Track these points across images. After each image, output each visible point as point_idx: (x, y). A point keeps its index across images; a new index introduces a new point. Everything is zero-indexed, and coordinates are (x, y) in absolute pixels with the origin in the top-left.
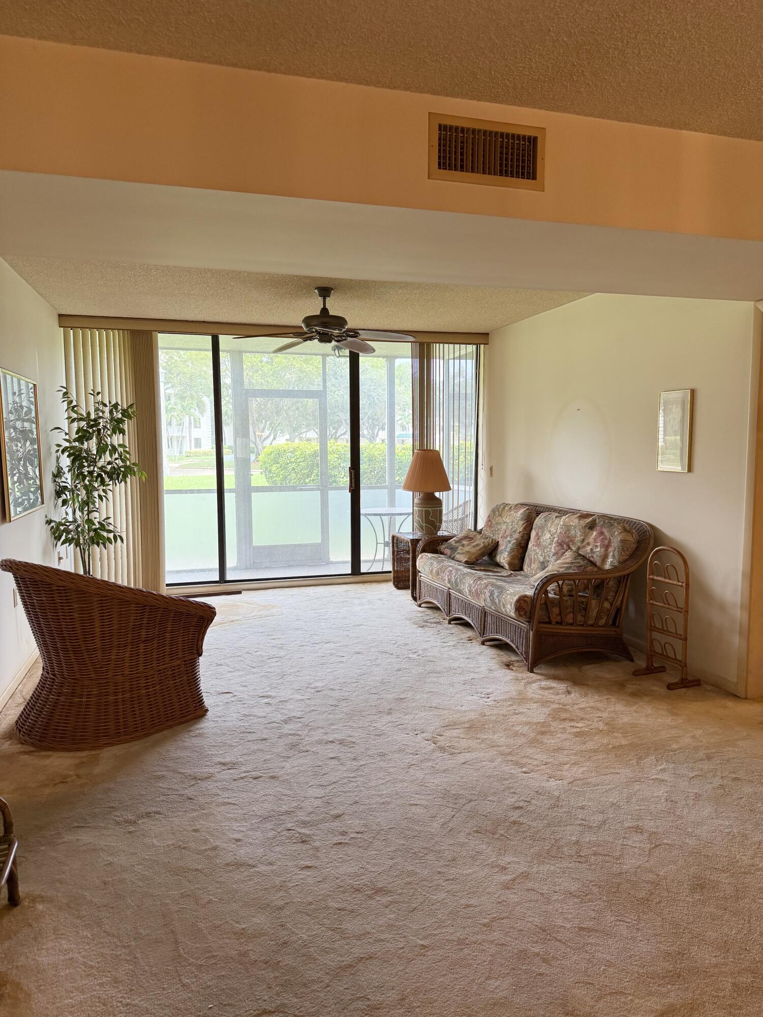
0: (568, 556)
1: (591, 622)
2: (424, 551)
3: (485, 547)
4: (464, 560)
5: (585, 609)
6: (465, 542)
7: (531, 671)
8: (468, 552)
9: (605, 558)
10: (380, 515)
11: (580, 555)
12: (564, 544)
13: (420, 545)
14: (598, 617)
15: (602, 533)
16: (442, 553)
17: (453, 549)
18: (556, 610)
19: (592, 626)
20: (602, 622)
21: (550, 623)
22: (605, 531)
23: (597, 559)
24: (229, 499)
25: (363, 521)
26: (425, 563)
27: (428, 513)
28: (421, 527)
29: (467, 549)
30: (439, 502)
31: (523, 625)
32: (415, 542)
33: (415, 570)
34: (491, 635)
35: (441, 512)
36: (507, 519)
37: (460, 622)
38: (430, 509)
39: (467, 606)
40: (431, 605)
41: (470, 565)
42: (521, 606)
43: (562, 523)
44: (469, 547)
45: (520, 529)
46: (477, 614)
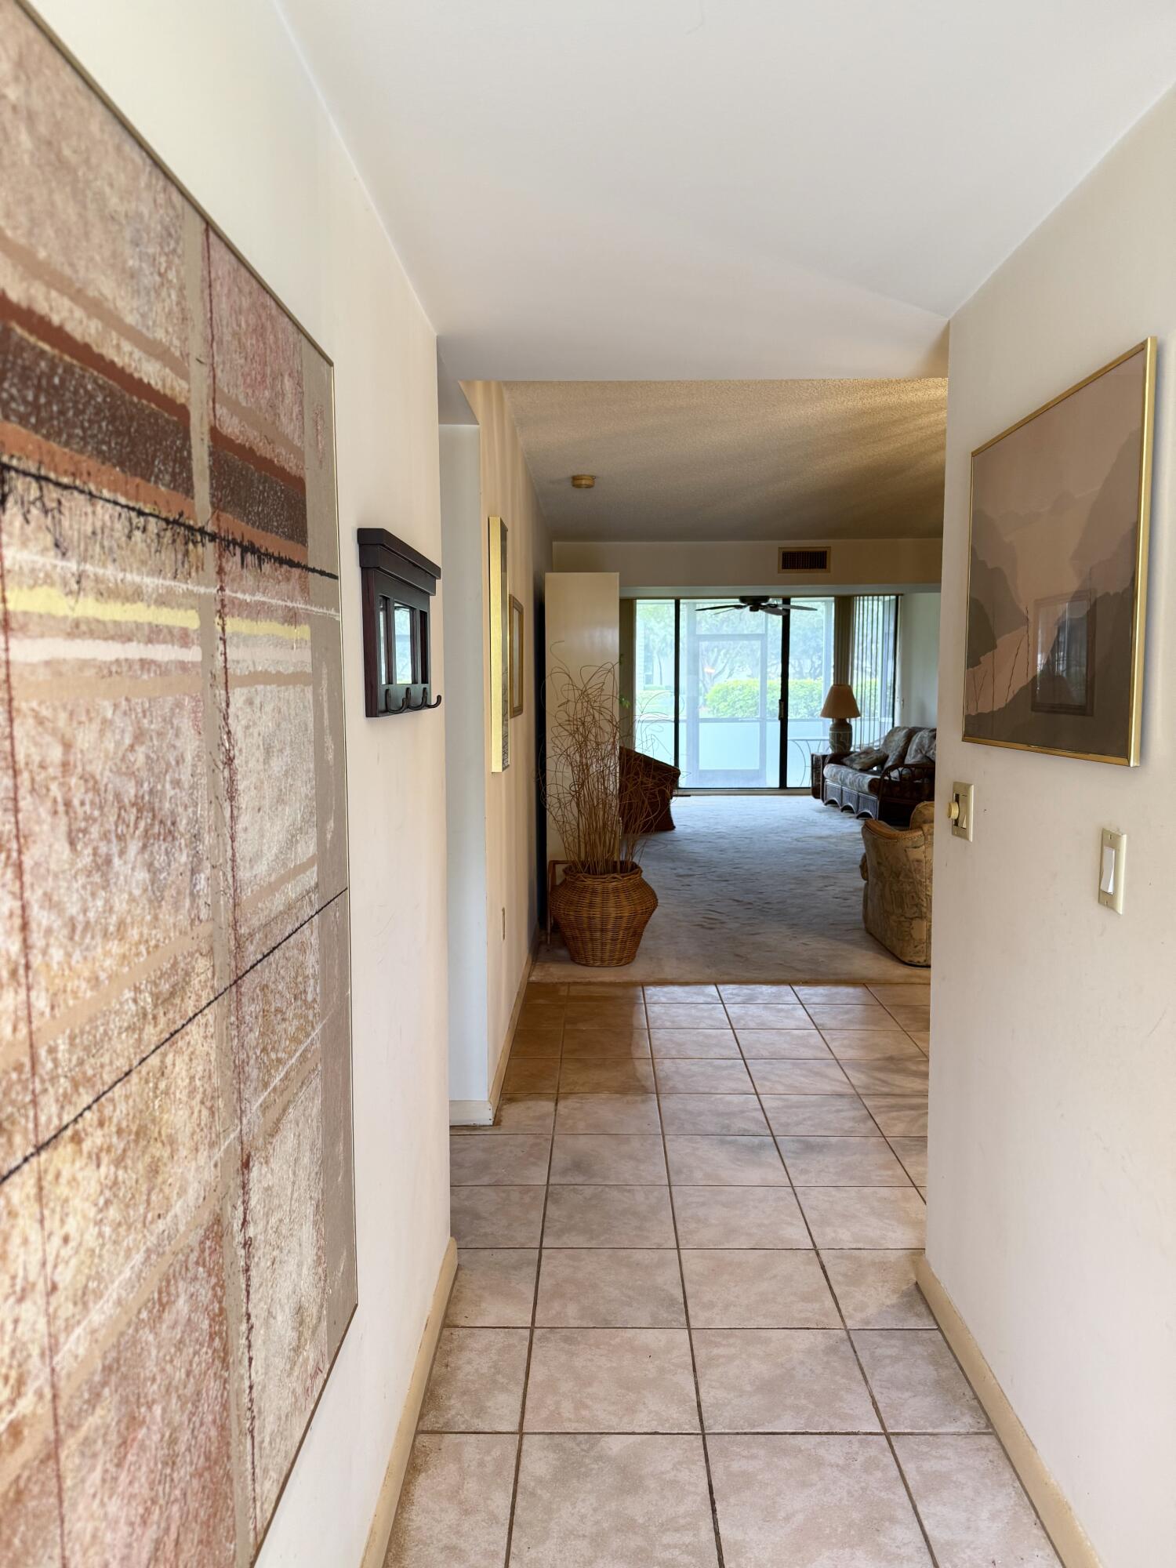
0: (919, 756)
2: (830, 762)
3: (877, 758)
6: (863, 756)
8: (863, 762)
10: (804, 740)
12: (919, 750)
13: (827, 760)
16: (845, 765)
17: (852, 761)
21: (892, 796)
24: (682, 727)
25: (790, 744)
26: (828, 770)
27: (839, 736)
28: (833, 746)
29: (862, 760)
30: (849, 727)
31: (874, 798)
32: (824, 757)
33: (824, 778)
34: (862, 811)
35: (851, 735)
36: (896, 738)
37: (847, 809)
38: (842, 734)
39: (850, 795)
40: (832, 802)
41: (861, 770)
42: (872, 784)
43: (922, 737)
44: (864, 759)
45: (902, 744)
46: (854, 799)
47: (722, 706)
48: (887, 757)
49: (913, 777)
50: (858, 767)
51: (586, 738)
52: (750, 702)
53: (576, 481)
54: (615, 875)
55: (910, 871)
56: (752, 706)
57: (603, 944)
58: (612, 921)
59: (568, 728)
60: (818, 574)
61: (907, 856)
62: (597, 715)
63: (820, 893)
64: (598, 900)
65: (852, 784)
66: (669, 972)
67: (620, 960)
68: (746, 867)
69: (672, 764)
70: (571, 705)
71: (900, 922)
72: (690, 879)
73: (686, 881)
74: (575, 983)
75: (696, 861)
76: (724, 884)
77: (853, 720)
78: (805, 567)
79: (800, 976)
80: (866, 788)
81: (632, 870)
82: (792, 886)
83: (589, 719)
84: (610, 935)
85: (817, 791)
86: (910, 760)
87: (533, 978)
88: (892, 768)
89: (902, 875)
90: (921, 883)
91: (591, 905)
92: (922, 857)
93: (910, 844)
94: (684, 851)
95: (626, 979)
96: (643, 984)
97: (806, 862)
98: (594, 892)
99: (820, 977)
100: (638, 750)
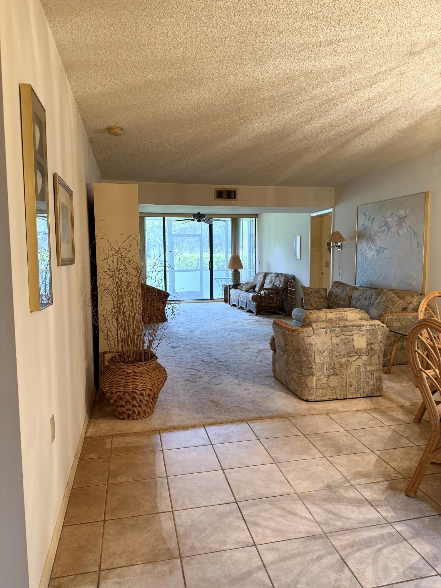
0: (271, 285)
1: (274, 303)
2: (233, 288)
3: (252, 286)
4: (245, 290)
5: (272, 299)
6: (246, 285)
7: (256, 316)
8: (246, 288)
9: (280, 285)
10: (221, 279)
11: (274, 285)
12: (271, 282)
14: (277, 301)
15: (279, 278)
16: (238, 289)
17: (242, 287)
18: (264, 299)
19: (275, 304)
20: (278, 303)
21: (262, 302)
22: (280, 277)
23: (278, 286)
26: (232, 291)
27: (235, 276)
28: (233, 281)
29: (246, 287)
30: (239, 273)
31: (254, 303)
32: (230, 286)
33: (230, 295)
34: (248, 309)
35: (240, 276)
36: (259, 277)
37: (241, 308)
38: (236, 275)
39: (242, 302)
40: (234, 305)
41: (246, 291)
42: (253, 297)
43: (271, 277)
44: (247, 286)
45: (262, 280)
46: (245, 304)
47: (182, 265)
48: (256, 285)
49: (270, 294)
50: (244, 290)
51: (120, 280)
52: (194, 263)
53: (110, 129)
54: (141, 363)
55: (305, 349)
56: (195, 265)
57: (134, 407)
58: (139, 393)
59: (109, 273)
60: (232, 201)
61: (304, 341)
62: (127, 265)
63: (243, 354)
64: (131, 380)
65: (244, 297)
66: (176, 421)
67: (144, 415)
68: (205, 340)
69: (164, 290)
70: (111, 258)
71: (299, 377)
72: (179, 349)
73: (176, 350)
74: (116, 435)
75: (180, 338)
76: (196, 351)
77: (240, 269)
78: (226, 198)
79: (252, 415)
80: (251, 299)
81: (152, 358)
82: (229, 350)
83: (122, 268)
84: (138, 401)
85: (227, 300)
86: (266, 286)
87: (88, 435)
88: (260, 291)
89: (301, 351)
90: (312, 356)
91: (126, 384)
92: (312, 342)
93: (306, 335)
94: (173, 333)
95: (149, 428)
96: (160, 431)
97: (232, 336)
98: (128, 375)
99: (263, 415)
100: (148, 283)
